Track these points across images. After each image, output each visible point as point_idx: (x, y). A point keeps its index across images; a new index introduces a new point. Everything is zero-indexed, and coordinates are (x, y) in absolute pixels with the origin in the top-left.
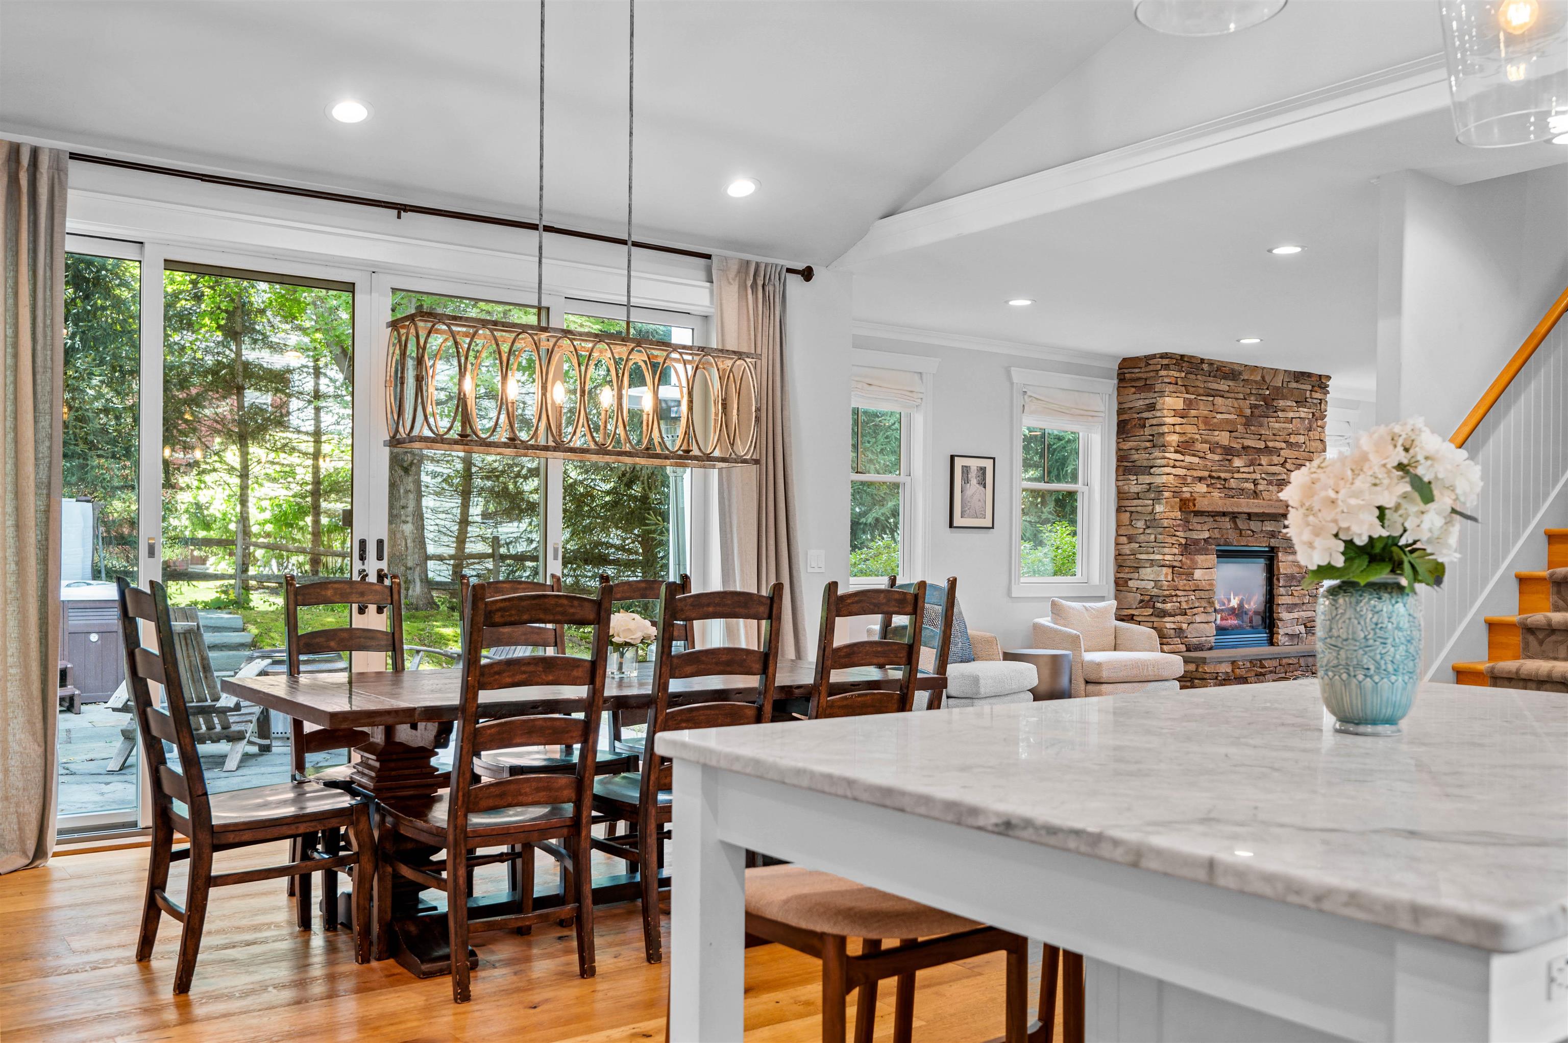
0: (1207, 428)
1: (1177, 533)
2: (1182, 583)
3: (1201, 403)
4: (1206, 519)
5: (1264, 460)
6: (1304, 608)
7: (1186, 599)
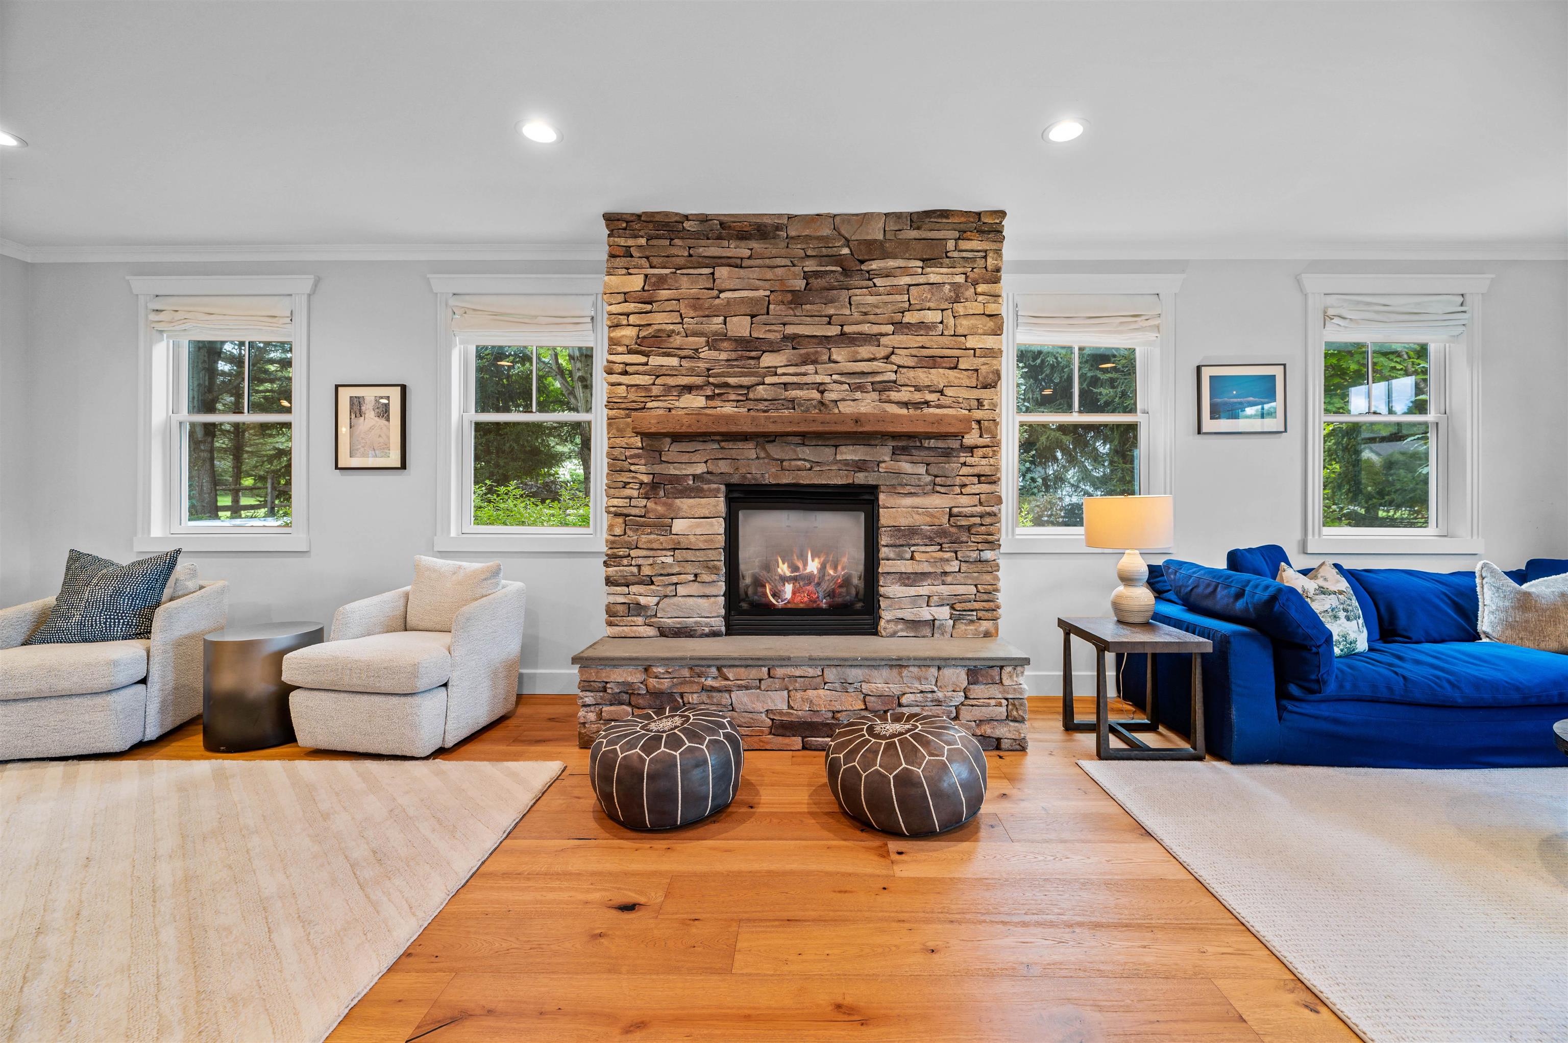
0: (701, 313)
1: (633, 468)
2: (644, 538)
3: (685, 278)
4: (700, 446)
5: (838, 354)
6: (949, 579)
7: (651, 561)
